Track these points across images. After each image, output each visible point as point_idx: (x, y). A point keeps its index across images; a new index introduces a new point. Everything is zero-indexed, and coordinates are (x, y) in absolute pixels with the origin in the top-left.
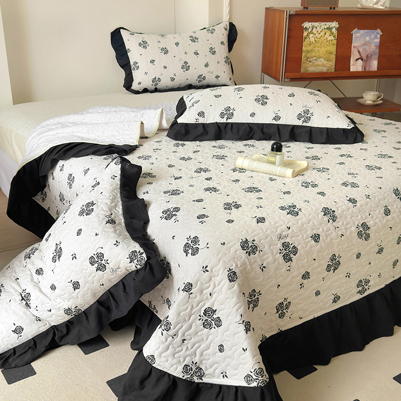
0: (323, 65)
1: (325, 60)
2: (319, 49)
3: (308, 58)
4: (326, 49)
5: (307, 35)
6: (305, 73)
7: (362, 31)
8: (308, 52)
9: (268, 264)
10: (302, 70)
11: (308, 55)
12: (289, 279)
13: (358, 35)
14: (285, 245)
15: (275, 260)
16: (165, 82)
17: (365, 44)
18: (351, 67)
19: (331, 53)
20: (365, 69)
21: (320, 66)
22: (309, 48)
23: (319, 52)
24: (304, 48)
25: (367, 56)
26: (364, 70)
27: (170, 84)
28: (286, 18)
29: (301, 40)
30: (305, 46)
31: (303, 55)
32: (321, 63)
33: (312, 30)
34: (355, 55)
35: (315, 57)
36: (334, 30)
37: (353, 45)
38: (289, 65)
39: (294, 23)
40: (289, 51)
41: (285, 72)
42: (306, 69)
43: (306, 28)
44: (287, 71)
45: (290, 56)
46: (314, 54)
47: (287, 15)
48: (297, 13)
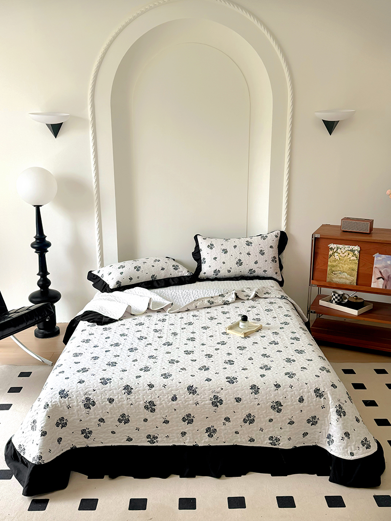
0: (346, 278)
1: (348, 275)
2: (343, 265)
3: (333, 271)
4: (349, 266)
6: (330, 283)
7: (383, 256)
8: (334, 266)
9: (73, 406)
10: (328, 280)
11: (333, 269)
12: (88, 418)
13: (379, 258)
14: (88, 399)
15: (78, 406)
16: (223, 273)
17: (386, 267)
18: (372, 283)
19: (353, 270)
20: (386, 287)
21: (344, 278)
22: (334, 264)
23: (343, 268)
24: (329, 263)
25: (389, 277)
26: (384, 288)
27: (227, 275)
28: (312, 240)
29: (327, 257)
31: (329, 268)
32: (344, 277)
33: (337, 250)
34: (376, 274)
35: (339, 271)
36: (356, 252)
37: (374, 266)
38: (316, 274)
39: (321, 244)
40: (317, 264)
41: (312, 279)
42: (331, 279)
43: (331, 249)
44: (314, 278)
45: (317, 267)
46: (339, 269)
47: (313, 238)
48: (321, 237)
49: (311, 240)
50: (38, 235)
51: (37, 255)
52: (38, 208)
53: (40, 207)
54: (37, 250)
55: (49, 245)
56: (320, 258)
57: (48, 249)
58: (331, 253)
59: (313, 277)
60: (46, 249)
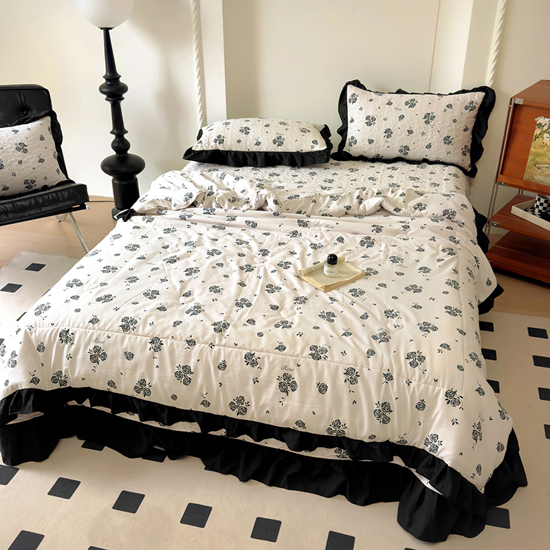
5: (540, 134)
6: (528, 182)
8: (538, 155)
10: (526, 177)
11: (537, 160)
22: (541, 151)
24: (532, 149)
28: (510, 108)
29: (530, 138)
30: (535, 147)
31: (530, 157)
33: (549, 128)
35: (546, 164)
38: (509, 165)
39: (524, 115)
40: (513, 148)
41: (501, 173)
42: (530, 176)
43: (540, 124)
44: (505, 172)
45: (512, 154)
46: (546, 160)
47: (510, 104)
48: (526, 103)
50: (108, 74)
51: (108, 105)
52: (107, 31)
53: (110, 31)
54: (108, 97)
55: (124, 89)
56: (519, 140)
57: (124, 96)
58: (538, 133)
59: (502, 170)
60: (122, 95)
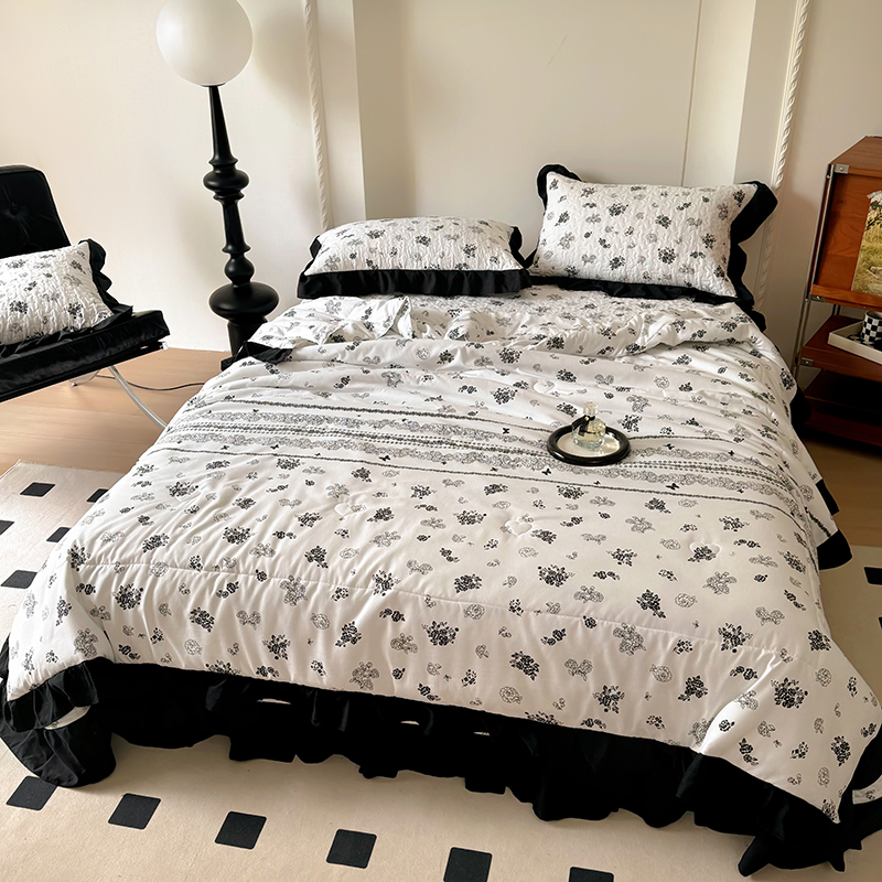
3: (873, 264)
5: (876, 219)
6: (859, 294)
8: (875, 252)
10: (855, 286)
11: (872, 258)
24: (864, 243)
28: (827, 180)
29: (861, 225)
30: (868, 240)
31: (861, 256)
39: (851, 191)
40: (833, 242)
41: (816, 282)
42: (863, 286)
43: (876, 203)
44: (821, 281)
45: (831, 252)
47: (828, 173)
48: (853, 172)
49: (824, 180)
50: (218, 157)
51: (219, 206)
52: (214, 90)
54: (218, 194)
55: (243, 181)
56: (841, 229)
58: (873, 217)
59: (817, 276)
60: (239, 191)
